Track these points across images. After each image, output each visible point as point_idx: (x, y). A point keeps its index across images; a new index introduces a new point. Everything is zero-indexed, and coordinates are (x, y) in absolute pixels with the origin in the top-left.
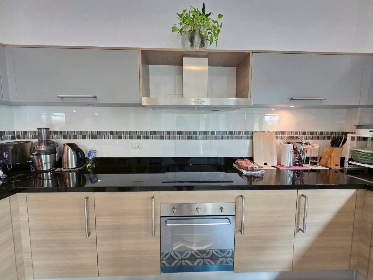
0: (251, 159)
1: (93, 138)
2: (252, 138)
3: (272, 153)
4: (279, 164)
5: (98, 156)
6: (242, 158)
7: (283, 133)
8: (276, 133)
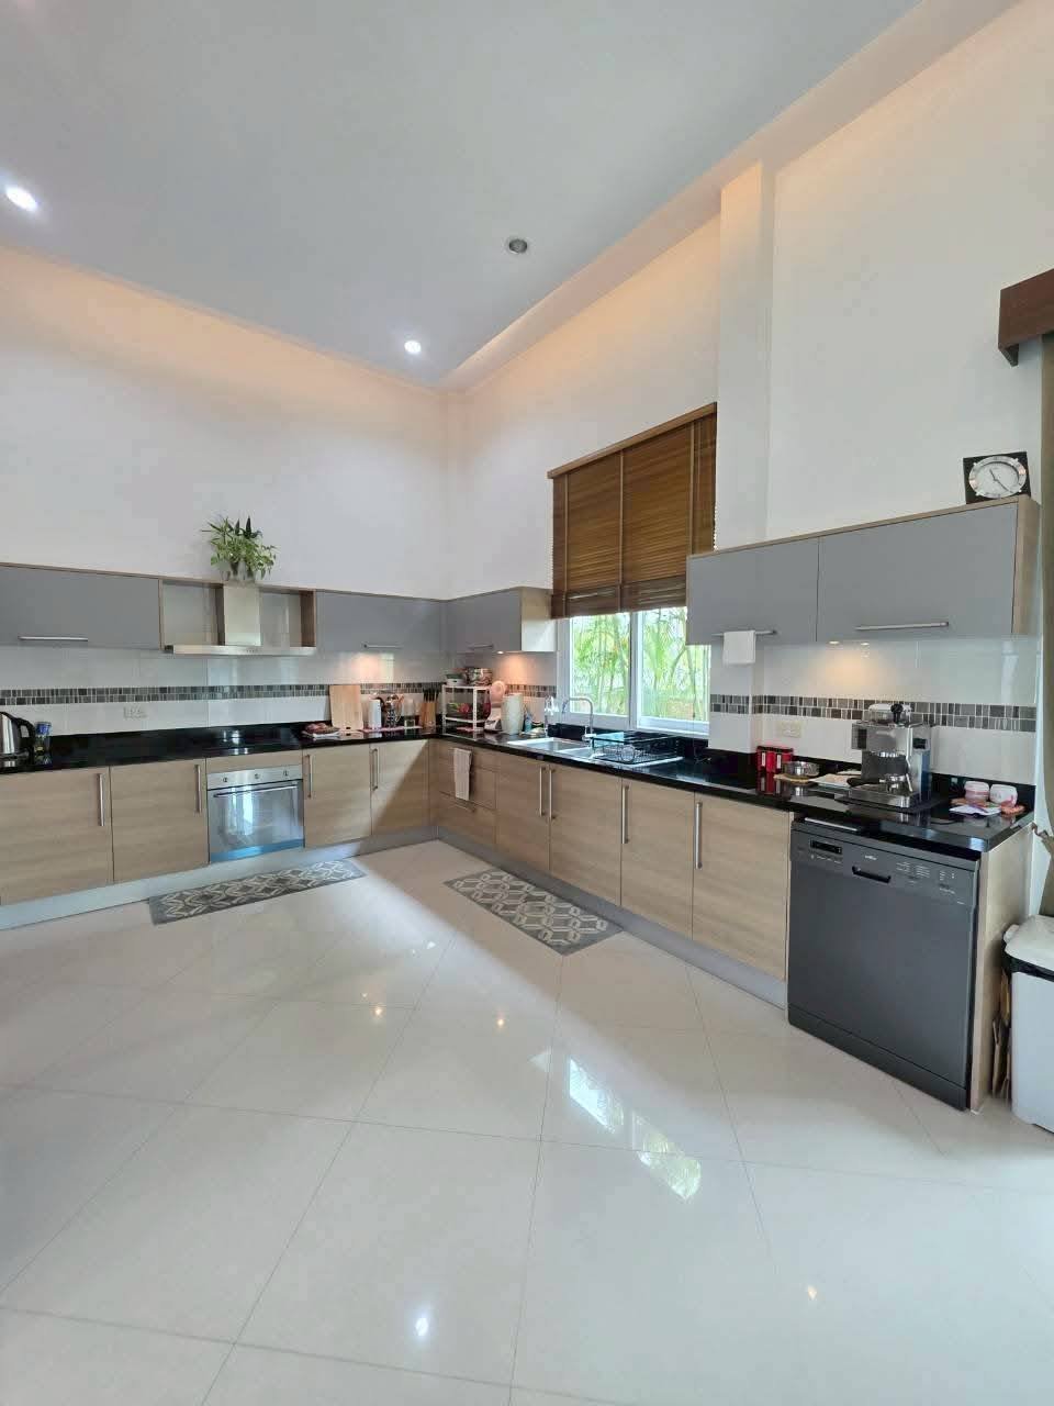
0: (329, 723)
1: (41, 701)
2: (328, 694)
3: (356, 714)
4: (366, 726)
5: (54, 732)
6: (316, 723)
7: (370, 686)
8: (361, 685)
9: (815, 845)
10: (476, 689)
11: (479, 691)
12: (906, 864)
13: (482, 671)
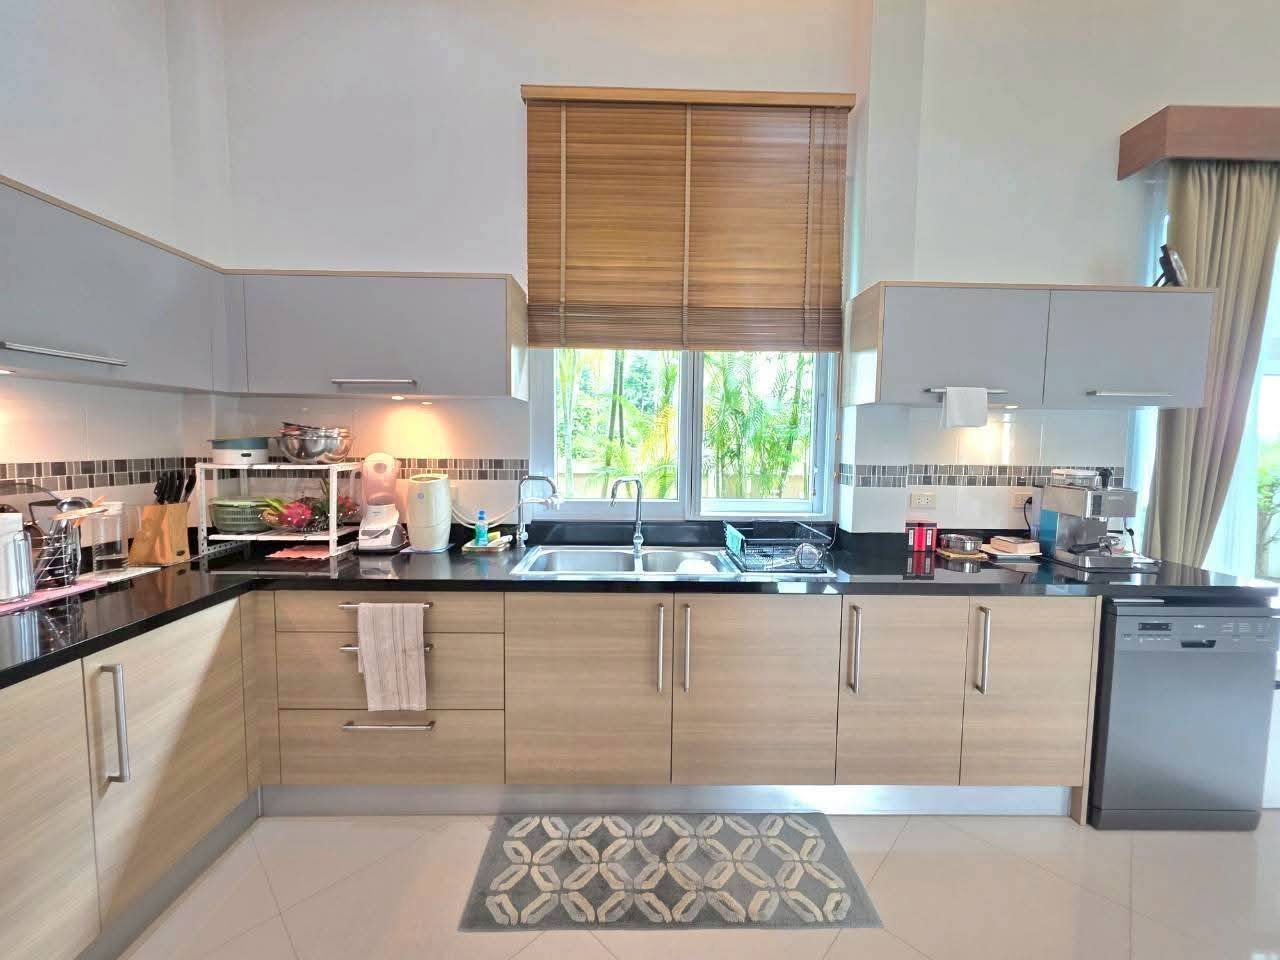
9: (1145, 627)
10: (335, 469)
11: (343, 475)
12: (1231, 625)
13: (335, 433)
